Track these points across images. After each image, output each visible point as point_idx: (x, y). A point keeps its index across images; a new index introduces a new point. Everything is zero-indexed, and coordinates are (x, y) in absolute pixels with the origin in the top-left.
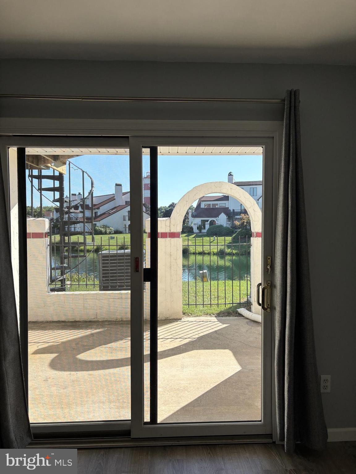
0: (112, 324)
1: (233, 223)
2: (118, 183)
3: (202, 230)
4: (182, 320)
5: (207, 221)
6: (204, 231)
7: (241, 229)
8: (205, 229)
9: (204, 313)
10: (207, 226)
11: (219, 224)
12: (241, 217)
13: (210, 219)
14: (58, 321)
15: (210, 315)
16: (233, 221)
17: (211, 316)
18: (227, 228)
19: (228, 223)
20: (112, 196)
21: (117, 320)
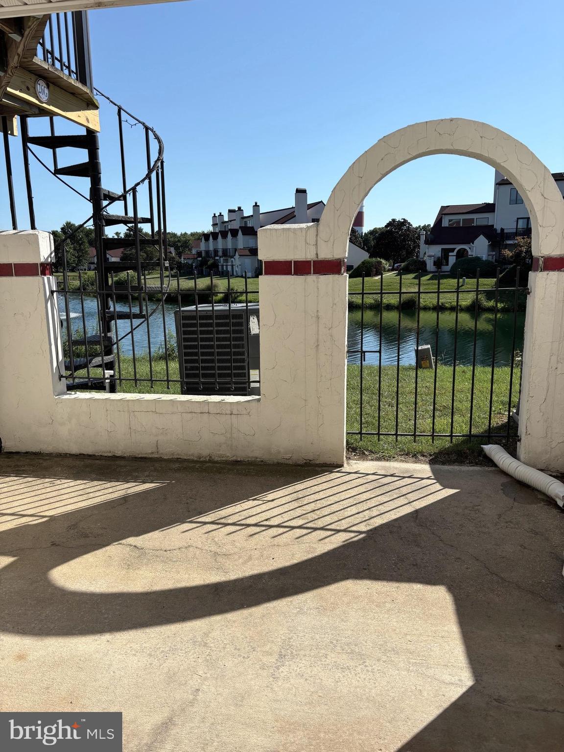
0: (185, 468)
1: (499, 254)
2: (301, 187)
3: (443, 267)
4: (343, 469)
5: (453, 250)
6: (447, 268)
7: (514, 264)
8: (447, 265)
9: (403, 450)
10: (452, 260)
11: (474, 256)
12: (516, 242)
13: (459, 247)
14: (80, 454)
15: (415, 456)
16: (499, 249)
17: (417, 461)
18: (488, 263)
19: (491, 253)
20: (292, 210)
21: (201, 459)
